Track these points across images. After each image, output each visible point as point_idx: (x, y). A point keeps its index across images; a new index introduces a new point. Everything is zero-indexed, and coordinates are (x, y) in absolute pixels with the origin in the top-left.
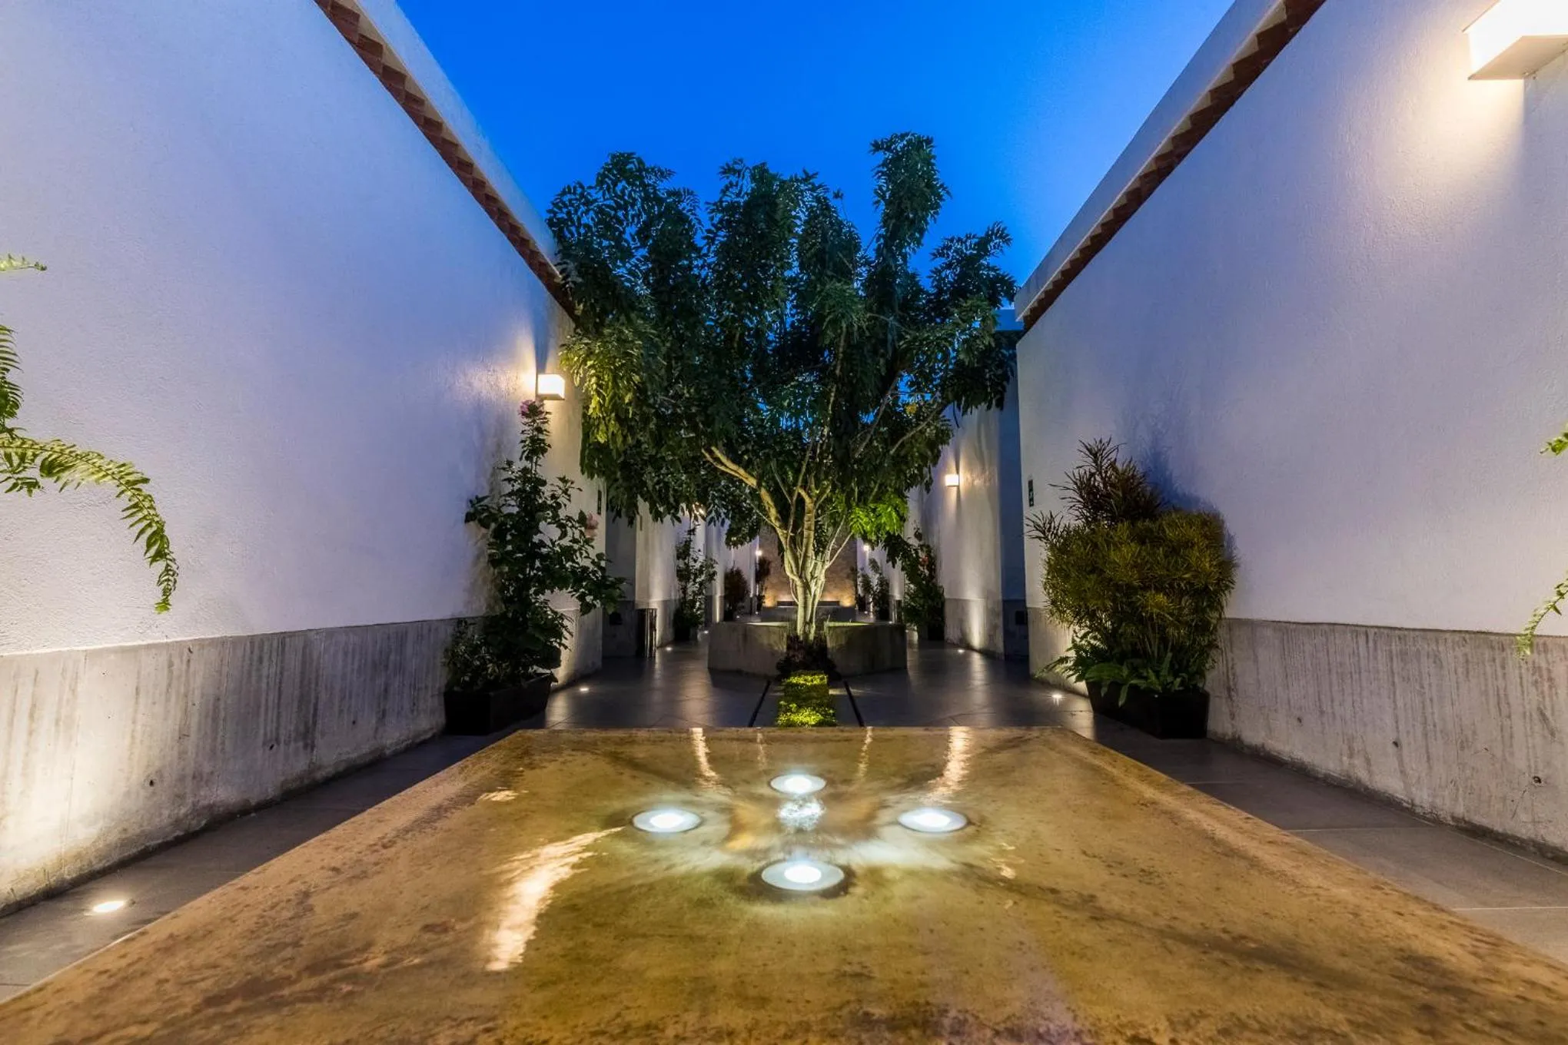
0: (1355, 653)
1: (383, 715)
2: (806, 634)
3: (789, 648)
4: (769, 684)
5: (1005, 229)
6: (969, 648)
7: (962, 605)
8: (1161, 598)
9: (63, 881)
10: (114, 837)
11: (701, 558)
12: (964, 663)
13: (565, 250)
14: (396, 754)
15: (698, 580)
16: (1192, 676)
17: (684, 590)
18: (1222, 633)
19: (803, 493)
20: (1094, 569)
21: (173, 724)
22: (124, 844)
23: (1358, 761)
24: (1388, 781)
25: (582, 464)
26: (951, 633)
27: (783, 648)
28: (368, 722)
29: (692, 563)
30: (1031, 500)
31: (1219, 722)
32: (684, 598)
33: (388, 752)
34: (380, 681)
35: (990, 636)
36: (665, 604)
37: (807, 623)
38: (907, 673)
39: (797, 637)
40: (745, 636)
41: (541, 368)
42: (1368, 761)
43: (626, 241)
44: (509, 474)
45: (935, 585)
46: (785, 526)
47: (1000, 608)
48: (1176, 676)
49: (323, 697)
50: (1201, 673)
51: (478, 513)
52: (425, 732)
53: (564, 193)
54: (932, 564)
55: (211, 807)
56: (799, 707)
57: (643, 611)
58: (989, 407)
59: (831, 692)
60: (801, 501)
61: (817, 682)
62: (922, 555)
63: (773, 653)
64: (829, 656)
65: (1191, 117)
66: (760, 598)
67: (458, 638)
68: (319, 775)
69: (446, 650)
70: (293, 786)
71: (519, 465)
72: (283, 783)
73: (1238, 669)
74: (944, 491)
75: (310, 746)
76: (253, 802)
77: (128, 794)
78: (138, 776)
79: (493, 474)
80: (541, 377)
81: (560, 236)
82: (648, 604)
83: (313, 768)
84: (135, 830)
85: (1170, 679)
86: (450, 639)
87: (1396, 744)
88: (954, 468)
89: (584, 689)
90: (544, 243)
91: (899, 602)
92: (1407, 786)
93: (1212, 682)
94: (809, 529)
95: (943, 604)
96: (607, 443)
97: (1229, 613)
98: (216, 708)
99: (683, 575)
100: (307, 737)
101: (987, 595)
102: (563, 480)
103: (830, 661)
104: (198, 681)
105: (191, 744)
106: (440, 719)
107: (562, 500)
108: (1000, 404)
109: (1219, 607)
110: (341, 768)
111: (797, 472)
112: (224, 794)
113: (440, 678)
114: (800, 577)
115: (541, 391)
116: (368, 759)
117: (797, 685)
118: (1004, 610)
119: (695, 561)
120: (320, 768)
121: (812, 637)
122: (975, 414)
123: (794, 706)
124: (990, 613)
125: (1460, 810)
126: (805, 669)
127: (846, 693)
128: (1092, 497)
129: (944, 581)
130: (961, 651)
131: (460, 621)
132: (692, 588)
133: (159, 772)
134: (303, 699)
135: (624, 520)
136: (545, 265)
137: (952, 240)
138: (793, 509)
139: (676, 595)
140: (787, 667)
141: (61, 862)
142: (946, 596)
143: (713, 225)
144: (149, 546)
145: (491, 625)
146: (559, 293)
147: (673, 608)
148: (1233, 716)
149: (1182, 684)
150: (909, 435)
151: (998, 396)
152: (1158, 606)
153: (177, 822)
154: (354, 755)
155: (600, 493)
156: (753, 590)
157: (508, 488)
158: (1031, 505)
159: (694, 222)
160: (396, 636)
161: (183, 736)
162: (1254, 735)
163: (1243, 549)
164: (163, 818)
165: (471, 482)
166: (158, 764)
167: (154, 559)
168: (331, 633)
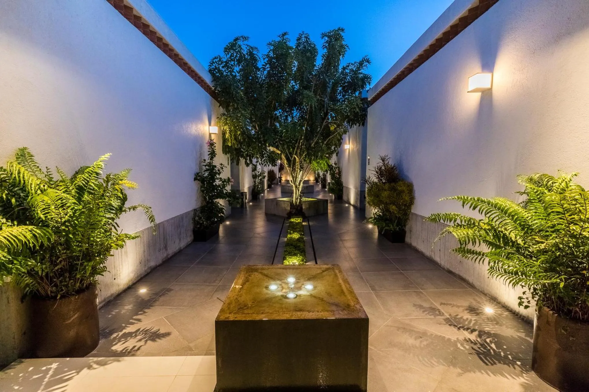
0: (435, 228)
1: (180, 240)
2: (296, 203)
3: (291, 208)
4: (284, 220)
5: (369, 59)
6: (349, 203)
7: (348, 189)
8: (394, 207)
9: (130, 285)
10: (136, 276)
11: (260, 171)
12: (348, 209)
13: (215, 79)
14: (184, 249)
15: (259, 178)
16: (402, 227)
17: (255, 182)
18: (410, 216)
19: (296, 156)
20: (378, 196)
21: (142, 249)
22: (138, 277)
23: (433, 253)
24: (437, 259)
25: (223, 151)
26: (345, 198)
27: (289, 209)
28: (177, 241)
29: (257, 173)
30: (369, 163)
31: (407, 240)
32: (255, 184)
33: (182, 248)
34: (179, 230)
35: (356, 201)
36: (249, 188)
37: (297, 199)
38: (328, 215)
39: (293, 204)
40: (277, 204)
41: (210, 124)
42: (434, 253)
43: (235, 72)
44: (205, 164)
45: (340, 181)
46: (289, 166)
47: (359, 193)
48: (397, 227)
49: (168, 237)
50: (405, 226)
51: (198, 177)
52: (189, 242)
53: (214, 59)
54: (340, 173)
55: (150, 267)
56: (294, 232)
57: (243, 193)
58: (359, 126)
59: (304, 224)
60: (295, 158)
61: (299, 221)
62: (337, 171)
63: (286, 210)
64: (303, 211)
65: (419, 56)
66: (280, 178)
67: (195, 214)
68: (169, 257)
69: (192, 219)
70: (164, 260)
71: (208, 161)
72: (163, 260)
73: (413, 226)
74: (345, 150)
75: (166, 250)
76: (158, 265)
77: (137, 266)
78: (138, 262)
79: (200, 164)
80: (210, 127)
81: (213, 75)
82: (244, 190)
83: (168, 255)
84: (139, 274)
85: (396, 227)
86: (193, 216)
87: (440, 250)
88: (348, 143)
89: (228, 223)
90: (208, 79)
91: (329, 183)
92: (440, 260)
93: (407, 229)
94: (297, 168)
95: (343, 187)
96: (231, 146)
97: (412, 211)
98: (149, 244)
99: (254, 177)
100: (166, 248)
101: (356, 188)
102: (221, 164)
103: (304, 213)
104: (145, 239)
105: (146, 253)
106: (192, 238)
107: (221, 171)
108: (363, 125)
109: (410, 209)
110: (173, 254)
111: (294, 149)
112: (152, 264)
113: (191, 227)
114: (294, 184)
115: (211, 132)
116: (178, 251)
117: (293, 222)
118: (360, 193)
119: (258, 172)
120: (169, 255)
121: (298, 203)
122: (355, 127)
123: (292, 232)
124: (356, 194)
125: (448, 267)
126: (296, 215)
127: (308, 224)
128: (380, 173)
129: (343, 180)
130: (347, 205)
131: (195, 210)
132: (257, 180)
133: (141, 261)
134: (164, 239)
135: (235, 163)
136: (208, 86)
137: (349, 64)
138: (292, 162)
139: (252, 184)
140: (290, 215)
141: (129, 281)
142: (344, 185)
143: (265, 62)
144: (150, 219)
145: (202, 209)
146: (214, 95)
147: (251, 189)
148: (411, 238)
149: (399, 229)
150: (331, 137)
151: (363, 122)
152: (393, 209)
153: (145, 271)
154: (175, 250)
155: (228, 158)
156: (278, 175)
157: (204, 168)
158: (369, 164)
159: (258, 58)
160: (181, 217)
161: (144, 251)
162: (414, 244)
163: (417, 194)
164: (143, 270)
165: (194, 168)
166: (141, 259)
167: (151, 222)
168: (168, 221)
